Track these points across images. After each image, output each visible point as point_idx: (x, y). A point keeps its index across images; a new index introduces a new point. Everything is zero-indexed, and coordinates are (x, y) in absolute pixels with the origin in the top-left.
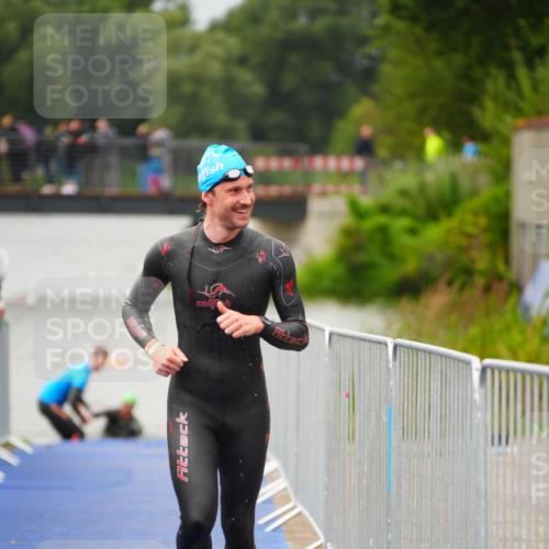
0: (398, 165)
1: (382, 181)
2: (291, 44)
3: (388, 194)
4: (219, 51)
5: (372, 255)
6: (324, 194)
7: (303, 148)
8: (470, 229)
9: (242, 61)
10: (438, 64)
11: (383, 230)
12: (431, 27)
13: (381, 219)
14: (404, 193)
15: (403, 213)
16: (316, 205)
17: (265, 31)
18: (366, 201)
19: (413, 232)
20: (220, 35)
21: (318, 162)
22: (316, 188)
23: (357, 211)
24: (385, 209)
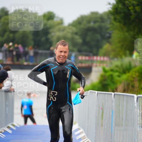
0: (116, 59)
1: (111, 63)
2: (89, 30)
3: (113, 67)
4: (70, 31)
5: (108, 82)
6: (96, 66)
7: (91, 54)
8: (134, 76)
9: (76, 34)
10: (127, 34)
11: (111, 76)
12: (125, 24)
13: (111, 73)
14: (117, 66)
15: (117, 71)
16: (94, 69)
17: (82, 26)
18: (107, 68)
19: (119, 76)
20: (71, 27)
21: (95, 58)
22: (94, 64)
23: (105, 71)
24: (112, 70)
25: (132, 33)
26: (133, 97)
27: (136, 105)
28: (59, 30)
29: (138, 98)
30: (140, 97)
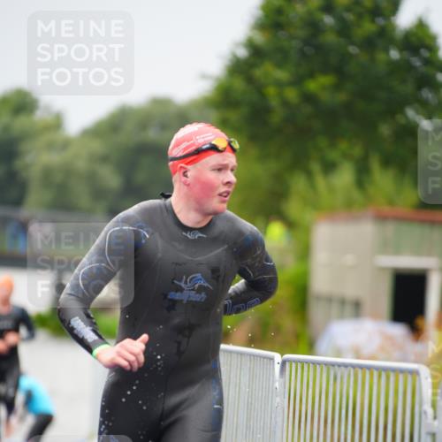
25: (273, 166)
26: (272, 359)
27: (277, 385)
28: (51, 146)
29: (284, 363)
30: (290, 361)
